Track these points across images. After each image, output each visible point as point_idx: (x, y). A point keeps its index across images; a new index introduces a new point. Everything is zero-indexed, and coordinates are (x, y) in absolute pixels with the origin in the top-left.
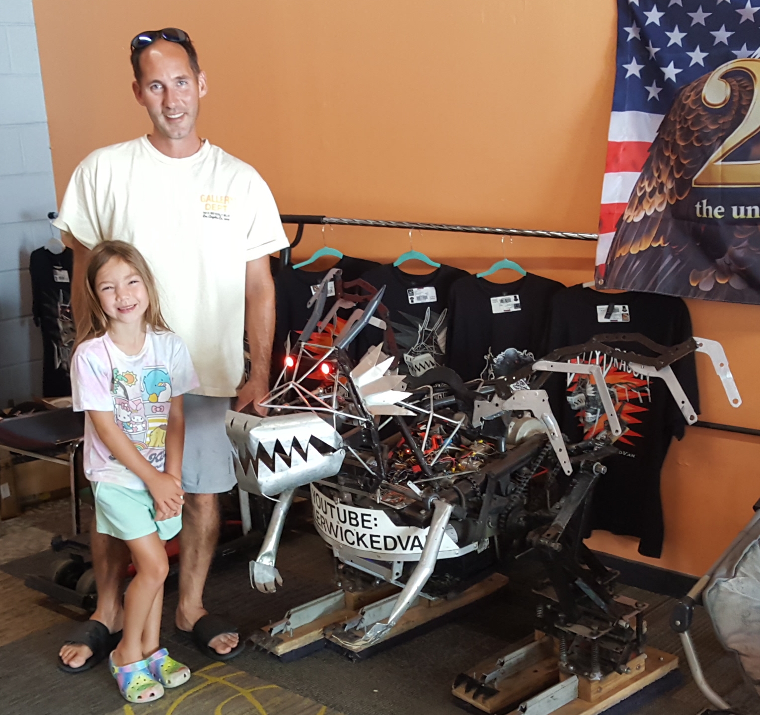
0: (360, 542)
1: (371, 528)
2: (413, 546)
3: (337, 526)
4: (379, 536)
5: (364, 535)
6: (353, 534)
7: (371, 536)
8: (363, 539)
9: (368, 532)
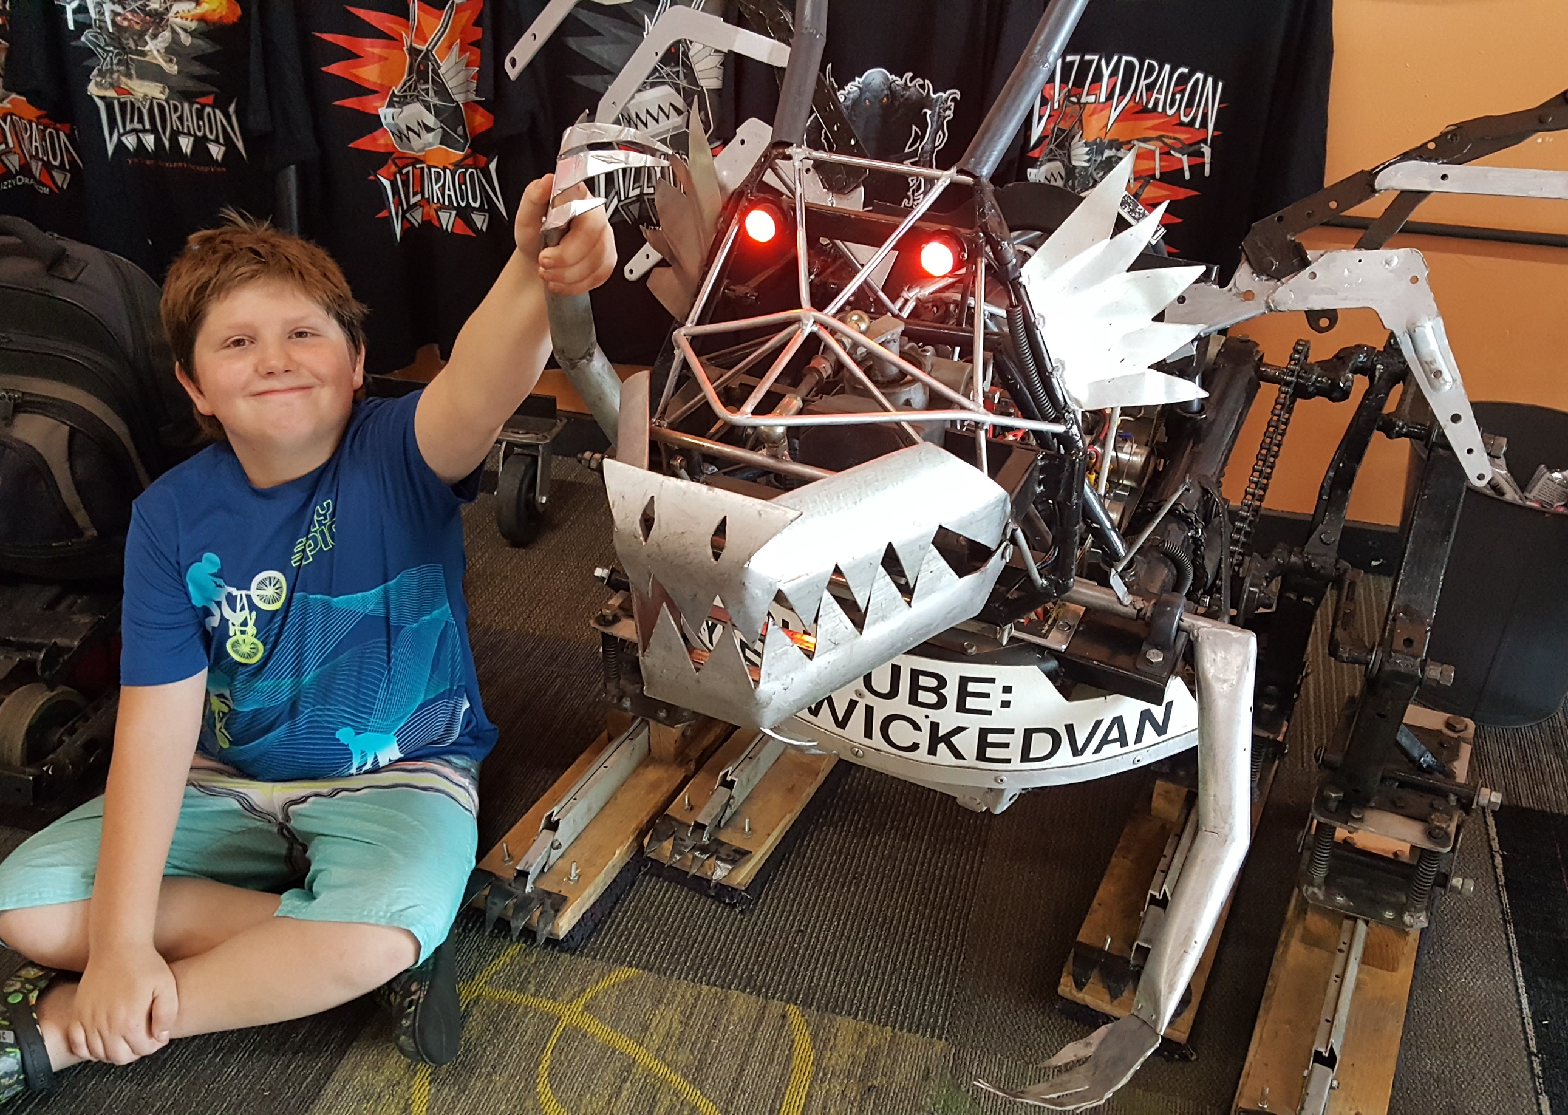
0: (942, 747)
1: (989, 713)
2: (1104, 741)
3: (853, 704)
4: (1011, 731)
5: (959, 730)
6: (917, 727)
7: (984, 733)
8: (952, 739)
9: (975, 723)
